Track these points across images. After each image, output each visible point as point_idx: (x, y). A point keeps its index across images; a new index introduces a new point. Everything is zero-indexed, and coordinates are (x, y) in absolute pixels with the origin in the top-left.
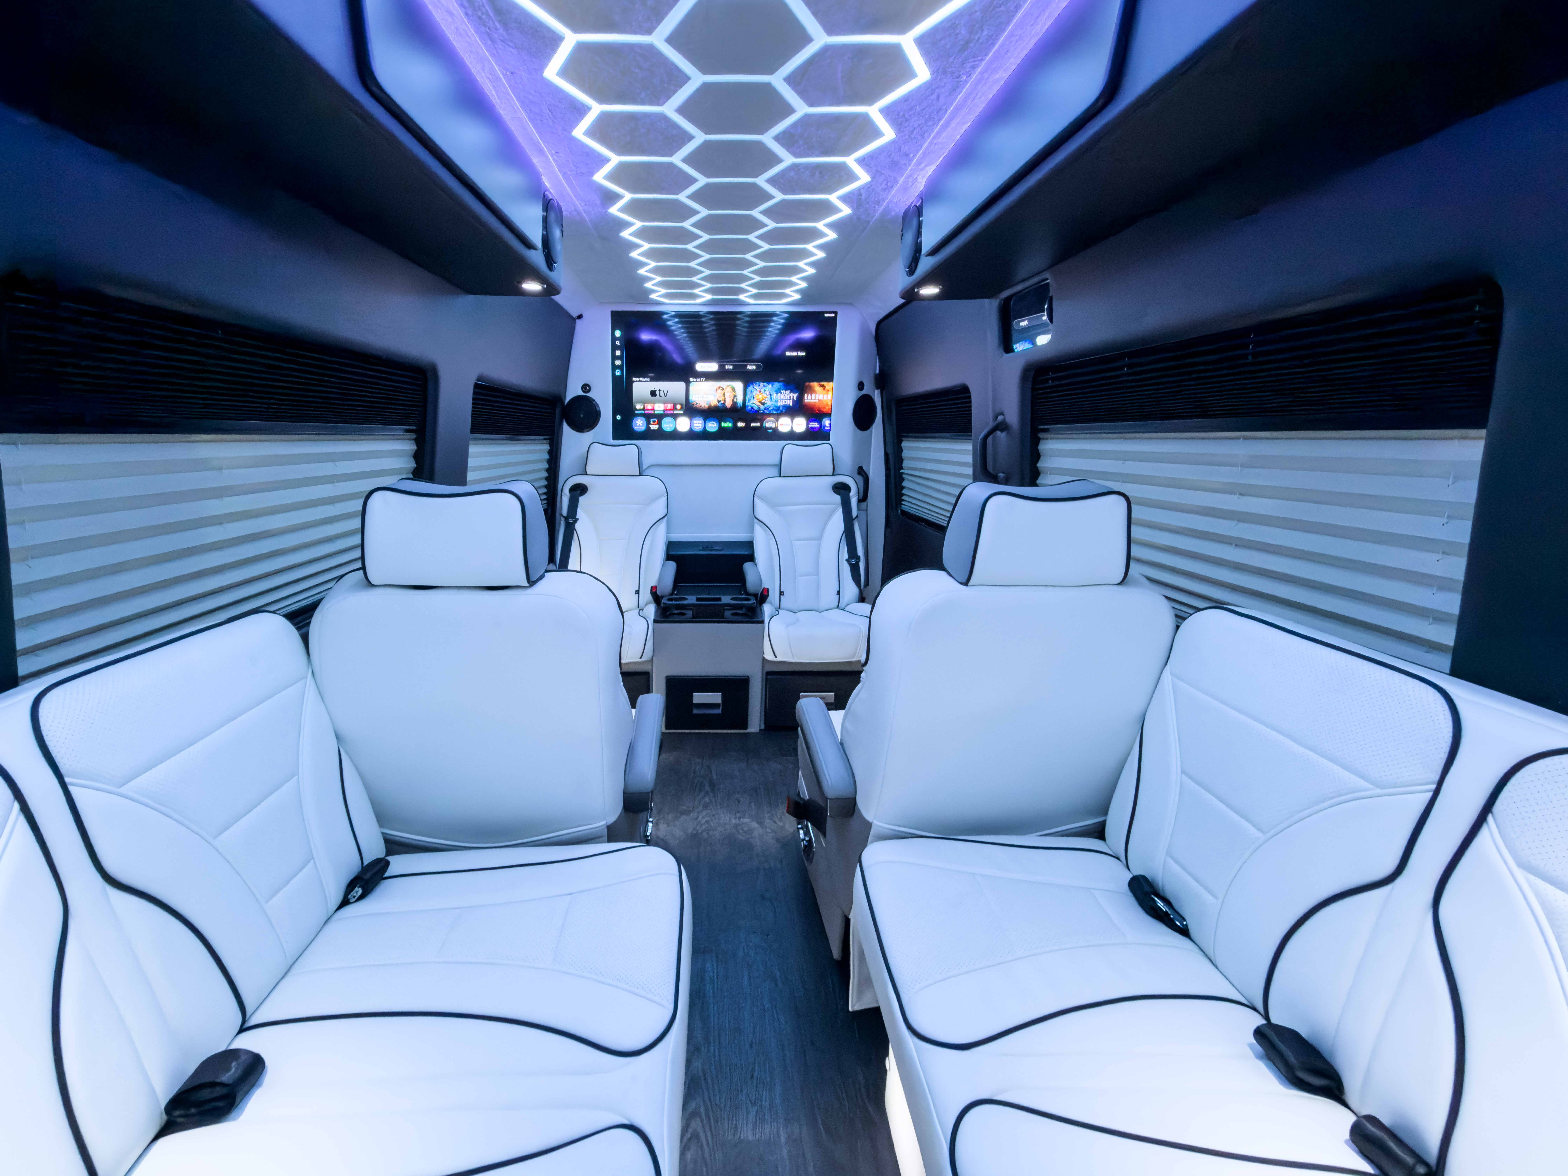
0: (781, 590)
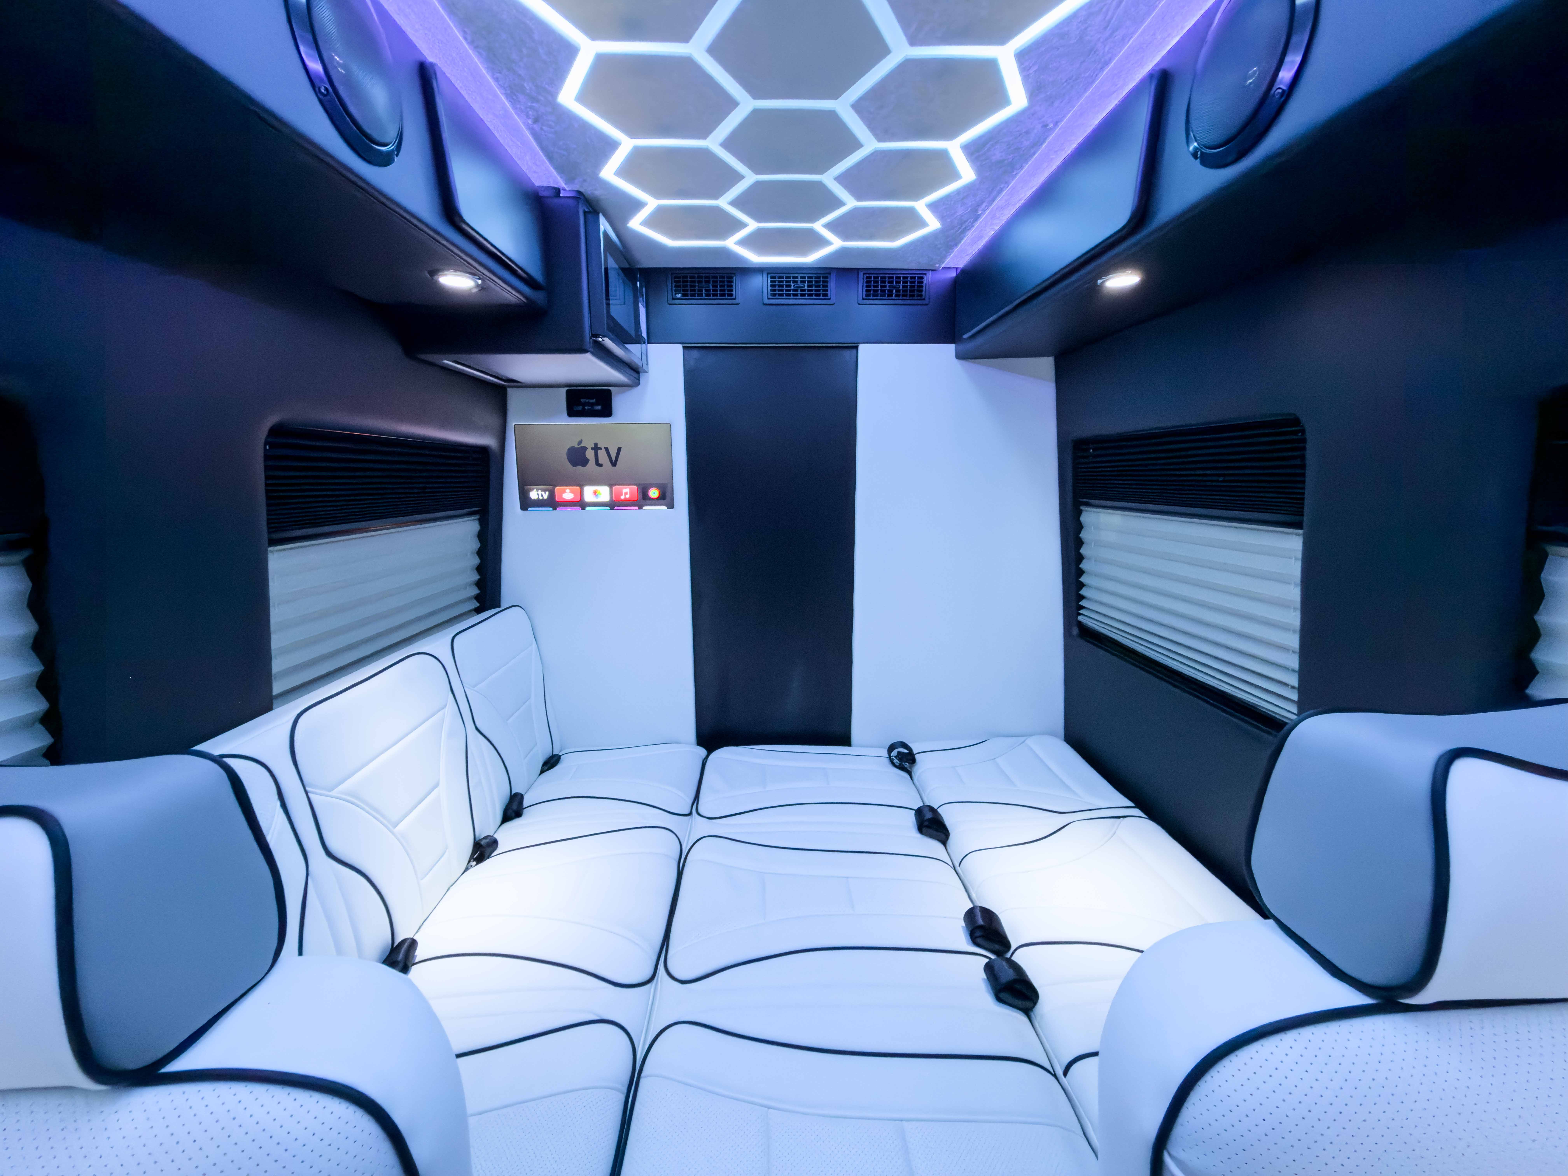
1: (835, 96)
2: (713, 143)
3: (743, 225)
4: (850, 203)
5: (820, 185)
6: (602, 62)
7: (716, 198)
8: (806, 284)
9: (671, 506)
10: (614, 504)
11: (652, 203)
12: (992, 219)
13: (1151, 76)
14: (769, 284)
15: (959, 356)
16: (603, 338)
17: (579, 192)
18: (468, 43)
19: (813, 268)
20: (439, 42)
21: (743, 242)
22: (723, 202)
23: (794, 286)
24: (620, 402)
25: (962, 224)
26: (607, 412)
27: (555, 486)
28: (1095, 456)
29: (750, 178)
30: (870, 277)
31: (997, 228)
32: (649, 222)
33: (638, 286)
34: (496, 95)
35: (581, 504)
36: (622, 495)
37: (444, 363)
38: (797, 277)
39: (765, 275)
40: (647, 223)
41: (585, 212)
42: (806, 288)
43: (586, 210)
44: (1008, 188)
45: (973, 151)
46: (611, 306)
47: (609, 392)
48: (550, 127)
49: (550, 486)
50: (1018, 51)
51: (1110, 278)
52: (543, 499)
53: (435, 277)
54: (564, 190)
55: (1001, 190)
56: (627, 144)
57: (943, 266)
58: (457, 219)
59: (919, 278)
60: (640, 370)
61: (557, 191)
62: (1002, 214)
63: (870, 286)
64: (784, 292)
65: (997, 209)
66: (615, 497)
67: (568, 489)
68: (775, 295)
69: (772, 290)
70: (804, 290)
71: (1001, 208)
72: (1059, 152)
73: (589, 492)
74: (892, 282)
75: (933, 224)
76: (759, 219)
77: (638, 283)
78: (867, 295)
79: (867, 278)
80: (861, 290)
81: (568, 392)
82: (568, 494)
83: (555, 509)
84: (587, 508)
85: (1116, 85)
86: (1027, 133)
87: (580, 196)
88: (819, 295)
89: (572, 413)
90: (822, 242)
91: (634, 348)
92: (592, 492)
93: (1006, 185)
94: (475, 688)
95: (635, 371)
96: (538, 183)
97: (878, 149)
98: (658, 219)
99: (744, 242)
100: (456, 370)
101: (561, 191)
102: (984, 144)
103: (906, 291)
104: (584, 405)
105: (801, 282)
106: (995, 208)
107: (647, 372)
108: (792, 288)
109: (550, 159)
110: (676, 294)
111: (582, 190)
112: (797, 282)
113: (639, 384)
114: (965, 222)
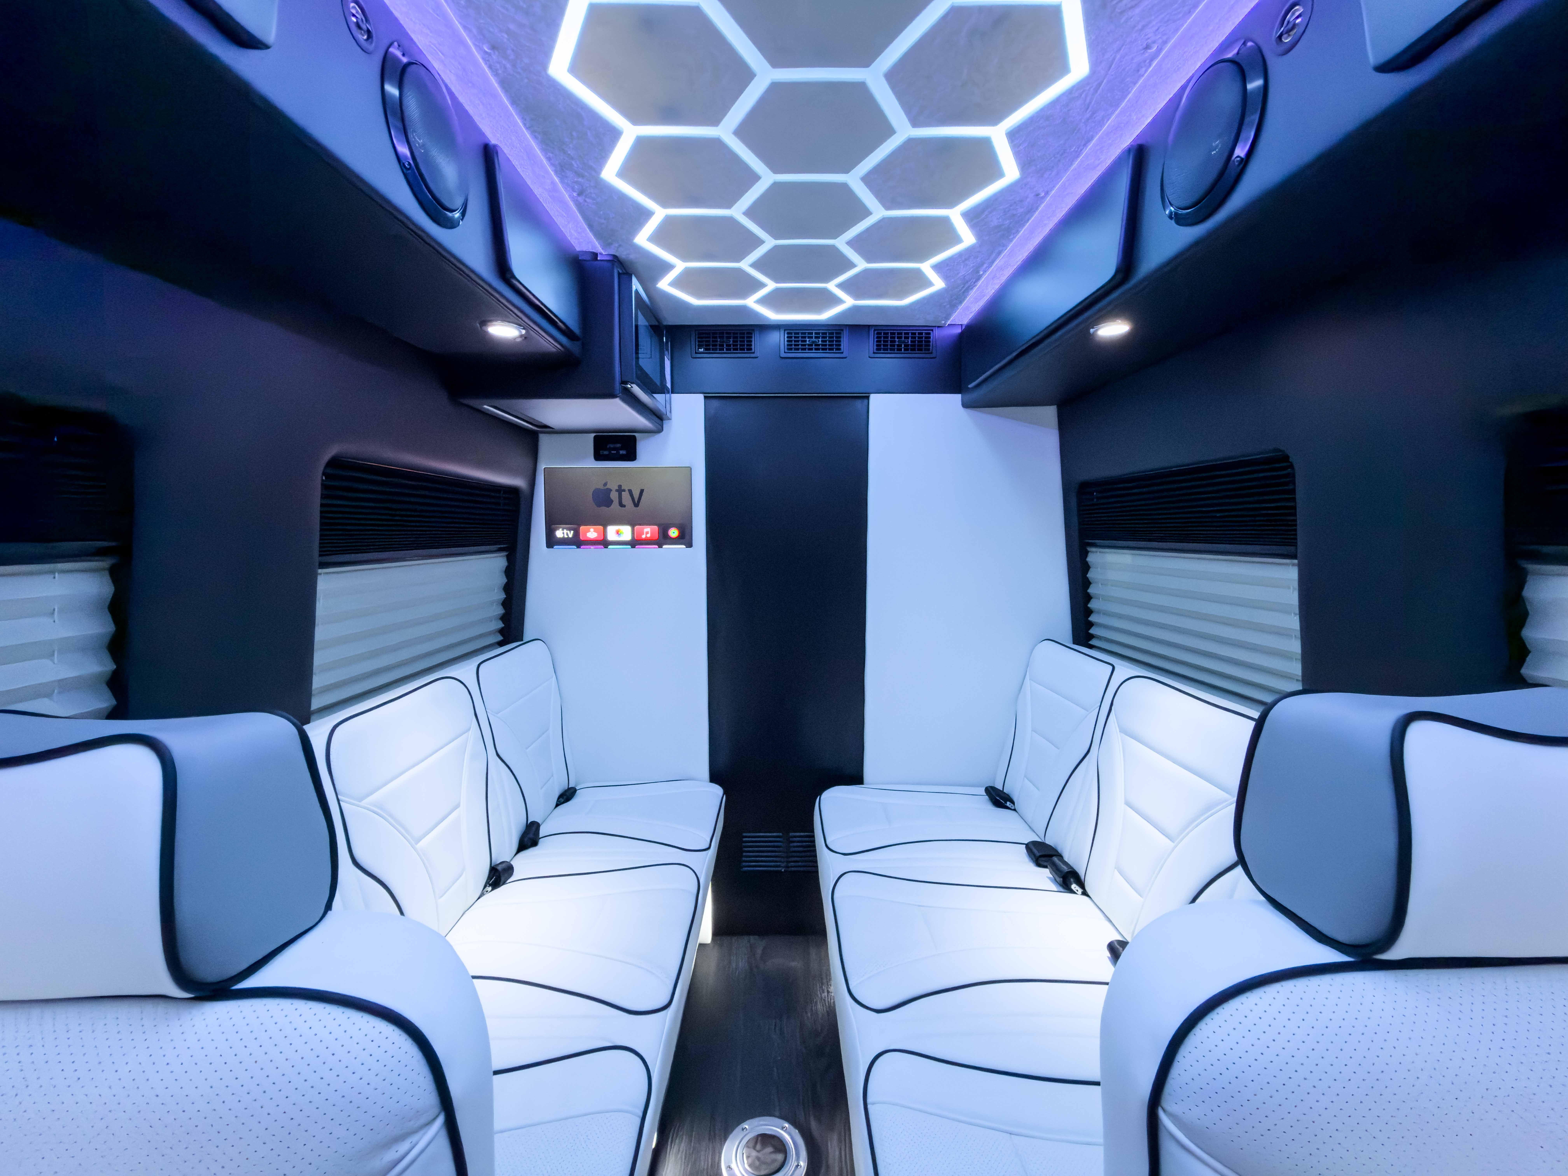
1: (847, 171)
2: (737, 212)
3: (762, 285)
4: (861, 265)
5: (833, 248)
6: (641, 143)
7: (738, 261)
8: (820, 340)
9: (689, 545)
10: (634, 543)
11: (680, 266)
12: (993, 279)
13: (1129, 150)
14: (786, 339)
15: (965, 405)
16: (632, 385)
17: (615, 256)
18: (527, 128)
19: (828, 325)
20: (501, 128)
21: (762, 301)
22: (745, 265)
23: (809, 341)
24: (644, 447)
25: (964, 284)
26: (631, 456)
27: (579, 525)
28: (1098, 498)
29: (769, 242)
30: (880, 333)
31: (997, 287)
32: (677, 283)
33: (664, 341)
34: (547, 172)
35: (604, 543)
36: (644, 534)
37: (485, 408)
38: (812, 333)
39: (782, 332)
40: (675, 283)
41: (619, 274)
42: (820, 343)
43: (620, 271)
44: (1006, 251)
45: (973, 217)
46: (640, 359)
47: (634, 438)
48: (594, 199)
49: (575, 526)
50: (1008, 131)
51: (1102, 327)
52: (568, 538)
53: (484, 328)
54: (601, 254)
55: (1000, 253)
56: (660, 213)
57: (949, 323)
58: (508, 276)
59: (926, 334)
60: (664, 417)
61: (595, 255)
62: (1002, 274)
63: (880, 341)
64: (800, 347)
65: (997, 270)
66: (636, 536)
67: (593, 528)
68: (791, 349)
69: (788, 345)
70: (819, 345)
71: (1001, 269)
72: (1051, 218)
73: (612, 532)
74: (901, 338)
75: (938, 283)
76: (777, 280)
77: (664, 338)
78: (877, 349)
79: (877, 333)
80: (870, 343)
81: (595, 437)
82: (592, 533)
83: (579, 547)
84: (610, 547)
85: (1099, 159)
86: (1021, 201)
87: (615, 260)
88: (832, 349)
89: (598, 457)
90: (835, 300)
91: (660, 397)
92: (615, 531)
93: (1005, 248)
94: (499, 715)
95: (659, 418)
96: (578, 249)
97: (885, 217)
98: (685, 281)
99: (764, 301)
100: (494, 415)
101: (599, 255)
102: (983, 211)
103: (915, 345)
104: (610, 449)
105: (816, 337)
106: (995, 269)
107: (670, 419)
108: (808, 343)
109: (591, 227)
110: (698, 349)
111: (617, 254)
112: (812, 337)
113: (663, 430)
114: (967, 282)
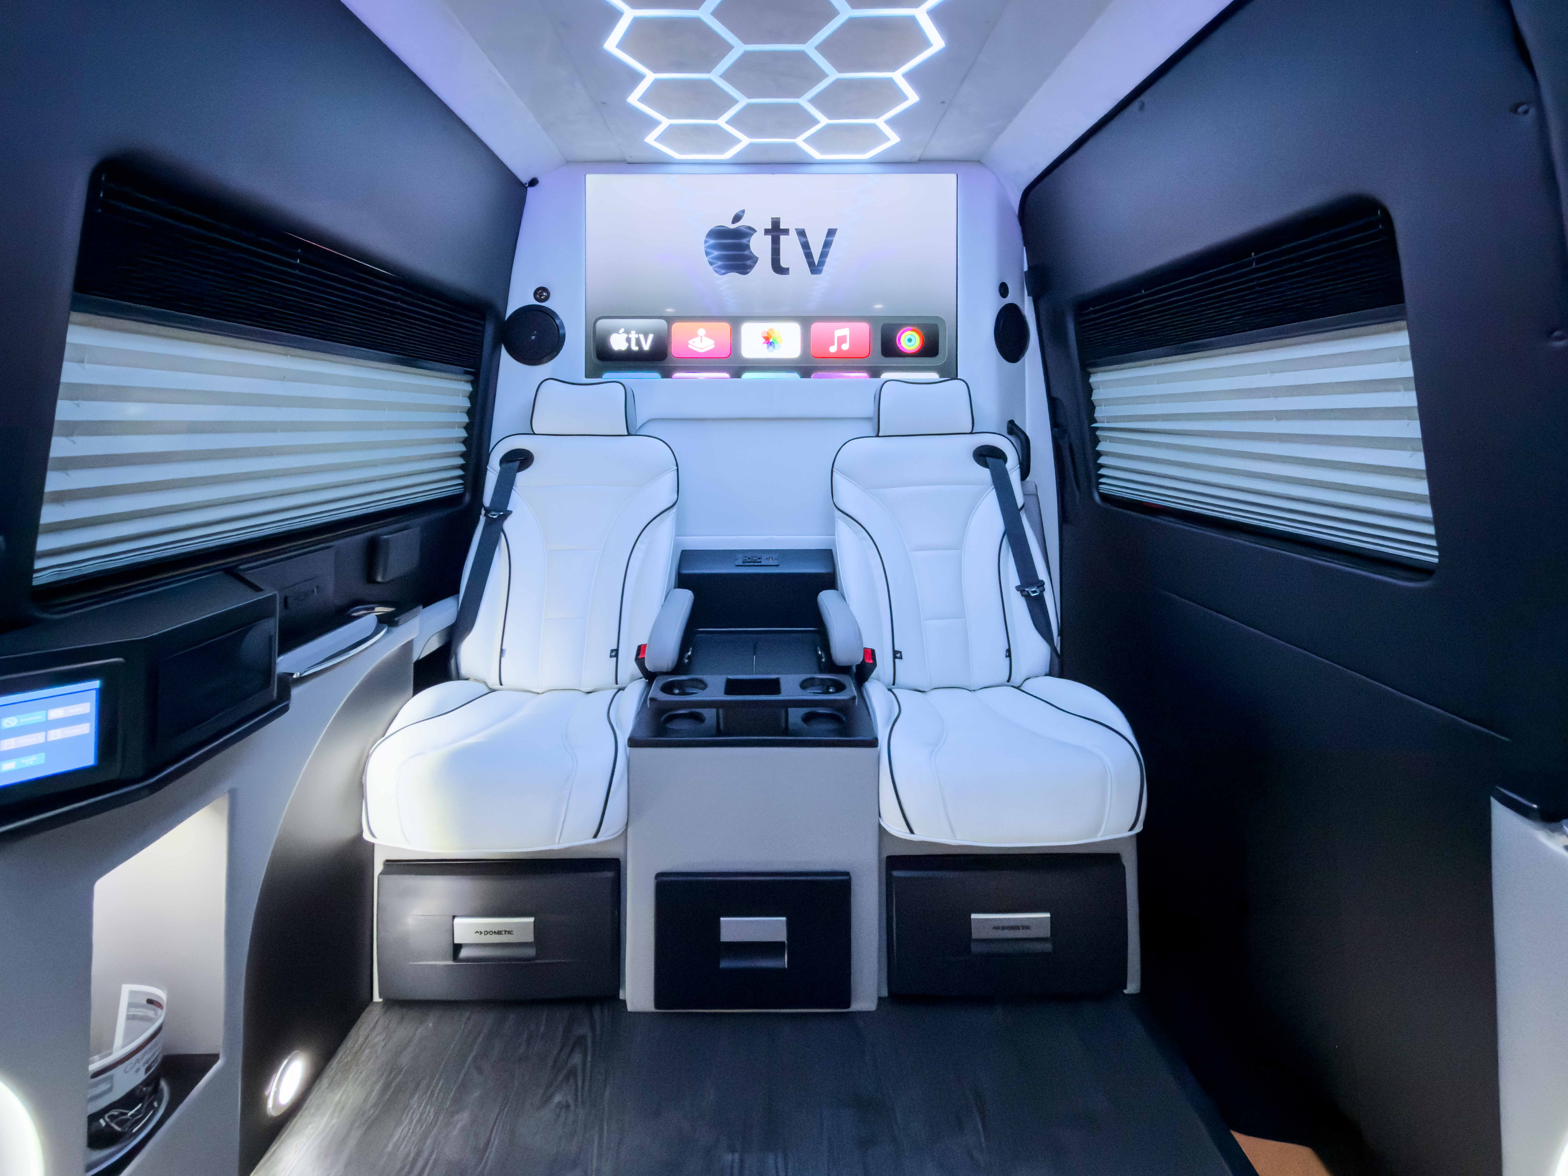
0: (896, 649)
